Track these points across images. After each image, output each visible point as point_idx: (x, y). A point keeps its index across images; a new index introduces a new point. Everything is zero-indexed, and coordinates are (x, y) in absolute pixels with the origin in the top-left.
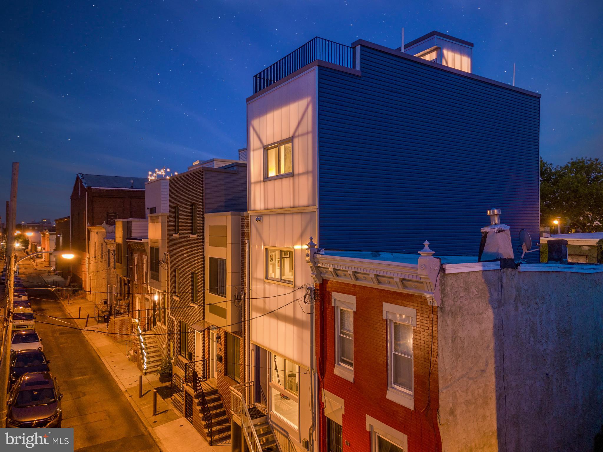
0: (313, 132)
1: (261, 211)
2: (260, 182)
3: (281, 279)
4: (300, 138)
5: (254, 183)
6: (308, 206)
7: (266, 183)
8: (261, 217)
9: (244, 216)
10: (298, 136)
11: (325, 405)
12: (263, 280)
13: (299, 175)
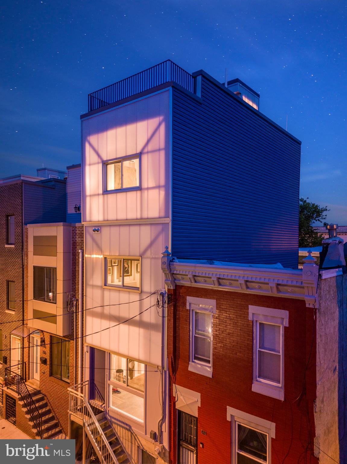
0: (166, 149)
1: (99, 222)
3: (123, 286)
4: (150, 155)
5: (90, 196)
6: (160, 218)
7: (106, 196)
9: (76, 227)
10: (148, 152)
11: (176, 399)
12: (101, 287)
13: (148, 189)
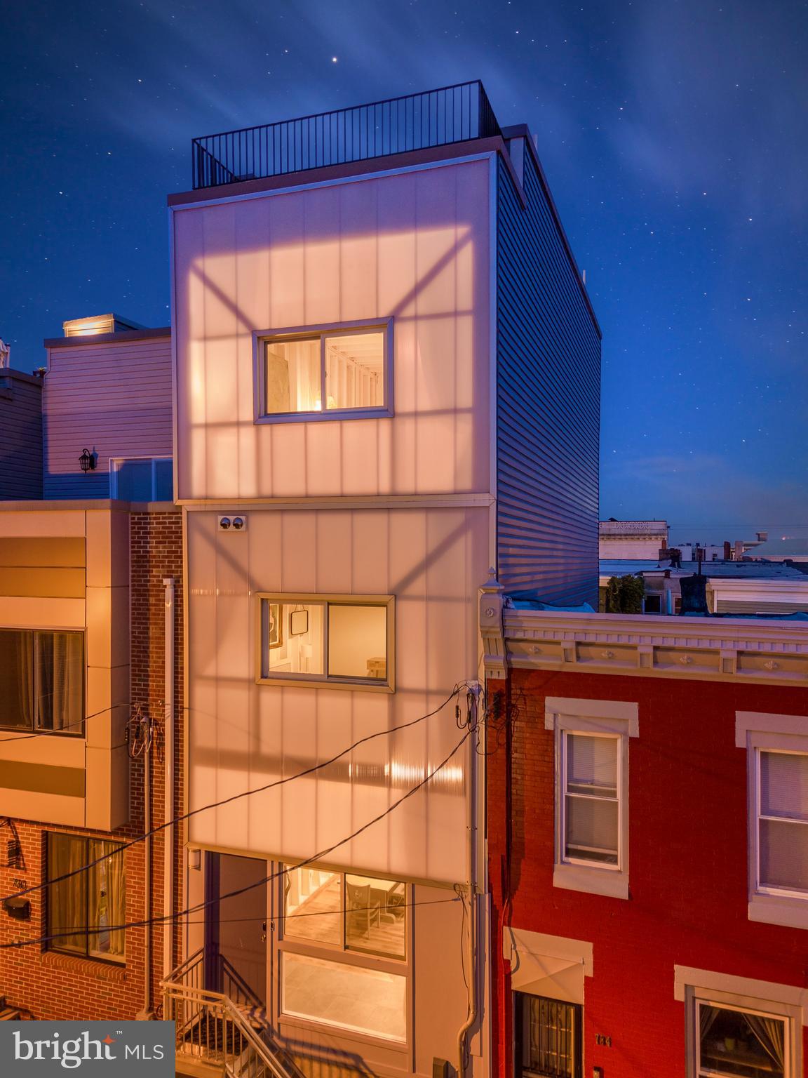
0: (478, 311)
1: (240, 502)
2: (238, 424)
3: (329, 676)
4: (422, 325)
5: (207, 426)
6: (456, 493)
7: (265, 430)
8: (243, 518)
9: (148, 514)
10: (416, 318)
11: (513, 965)
12: (250, 681)
13: (416, 414)
